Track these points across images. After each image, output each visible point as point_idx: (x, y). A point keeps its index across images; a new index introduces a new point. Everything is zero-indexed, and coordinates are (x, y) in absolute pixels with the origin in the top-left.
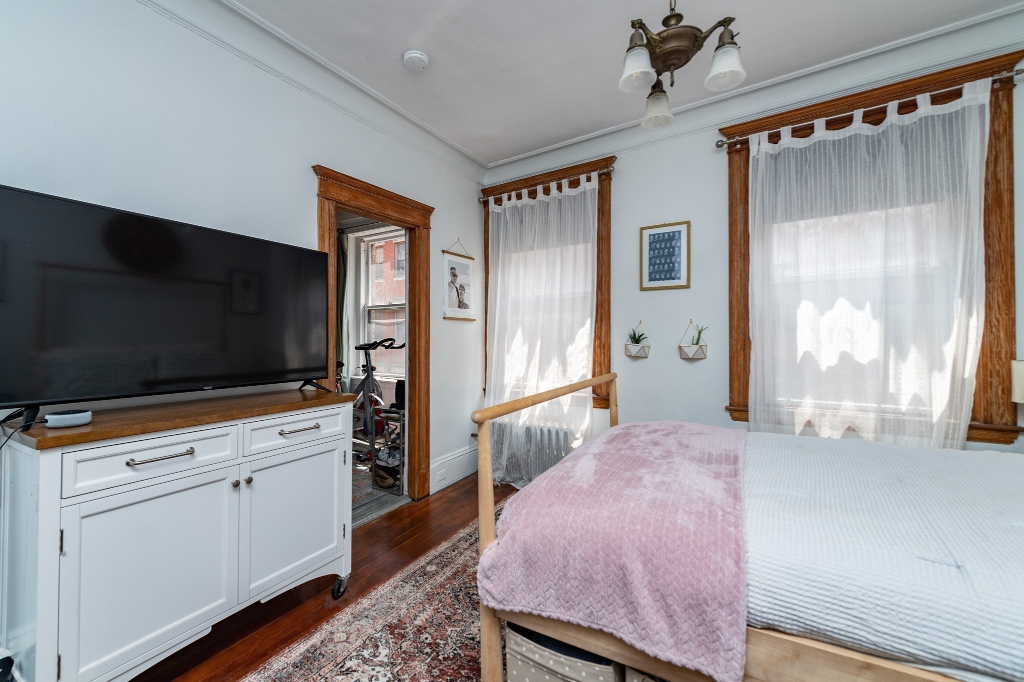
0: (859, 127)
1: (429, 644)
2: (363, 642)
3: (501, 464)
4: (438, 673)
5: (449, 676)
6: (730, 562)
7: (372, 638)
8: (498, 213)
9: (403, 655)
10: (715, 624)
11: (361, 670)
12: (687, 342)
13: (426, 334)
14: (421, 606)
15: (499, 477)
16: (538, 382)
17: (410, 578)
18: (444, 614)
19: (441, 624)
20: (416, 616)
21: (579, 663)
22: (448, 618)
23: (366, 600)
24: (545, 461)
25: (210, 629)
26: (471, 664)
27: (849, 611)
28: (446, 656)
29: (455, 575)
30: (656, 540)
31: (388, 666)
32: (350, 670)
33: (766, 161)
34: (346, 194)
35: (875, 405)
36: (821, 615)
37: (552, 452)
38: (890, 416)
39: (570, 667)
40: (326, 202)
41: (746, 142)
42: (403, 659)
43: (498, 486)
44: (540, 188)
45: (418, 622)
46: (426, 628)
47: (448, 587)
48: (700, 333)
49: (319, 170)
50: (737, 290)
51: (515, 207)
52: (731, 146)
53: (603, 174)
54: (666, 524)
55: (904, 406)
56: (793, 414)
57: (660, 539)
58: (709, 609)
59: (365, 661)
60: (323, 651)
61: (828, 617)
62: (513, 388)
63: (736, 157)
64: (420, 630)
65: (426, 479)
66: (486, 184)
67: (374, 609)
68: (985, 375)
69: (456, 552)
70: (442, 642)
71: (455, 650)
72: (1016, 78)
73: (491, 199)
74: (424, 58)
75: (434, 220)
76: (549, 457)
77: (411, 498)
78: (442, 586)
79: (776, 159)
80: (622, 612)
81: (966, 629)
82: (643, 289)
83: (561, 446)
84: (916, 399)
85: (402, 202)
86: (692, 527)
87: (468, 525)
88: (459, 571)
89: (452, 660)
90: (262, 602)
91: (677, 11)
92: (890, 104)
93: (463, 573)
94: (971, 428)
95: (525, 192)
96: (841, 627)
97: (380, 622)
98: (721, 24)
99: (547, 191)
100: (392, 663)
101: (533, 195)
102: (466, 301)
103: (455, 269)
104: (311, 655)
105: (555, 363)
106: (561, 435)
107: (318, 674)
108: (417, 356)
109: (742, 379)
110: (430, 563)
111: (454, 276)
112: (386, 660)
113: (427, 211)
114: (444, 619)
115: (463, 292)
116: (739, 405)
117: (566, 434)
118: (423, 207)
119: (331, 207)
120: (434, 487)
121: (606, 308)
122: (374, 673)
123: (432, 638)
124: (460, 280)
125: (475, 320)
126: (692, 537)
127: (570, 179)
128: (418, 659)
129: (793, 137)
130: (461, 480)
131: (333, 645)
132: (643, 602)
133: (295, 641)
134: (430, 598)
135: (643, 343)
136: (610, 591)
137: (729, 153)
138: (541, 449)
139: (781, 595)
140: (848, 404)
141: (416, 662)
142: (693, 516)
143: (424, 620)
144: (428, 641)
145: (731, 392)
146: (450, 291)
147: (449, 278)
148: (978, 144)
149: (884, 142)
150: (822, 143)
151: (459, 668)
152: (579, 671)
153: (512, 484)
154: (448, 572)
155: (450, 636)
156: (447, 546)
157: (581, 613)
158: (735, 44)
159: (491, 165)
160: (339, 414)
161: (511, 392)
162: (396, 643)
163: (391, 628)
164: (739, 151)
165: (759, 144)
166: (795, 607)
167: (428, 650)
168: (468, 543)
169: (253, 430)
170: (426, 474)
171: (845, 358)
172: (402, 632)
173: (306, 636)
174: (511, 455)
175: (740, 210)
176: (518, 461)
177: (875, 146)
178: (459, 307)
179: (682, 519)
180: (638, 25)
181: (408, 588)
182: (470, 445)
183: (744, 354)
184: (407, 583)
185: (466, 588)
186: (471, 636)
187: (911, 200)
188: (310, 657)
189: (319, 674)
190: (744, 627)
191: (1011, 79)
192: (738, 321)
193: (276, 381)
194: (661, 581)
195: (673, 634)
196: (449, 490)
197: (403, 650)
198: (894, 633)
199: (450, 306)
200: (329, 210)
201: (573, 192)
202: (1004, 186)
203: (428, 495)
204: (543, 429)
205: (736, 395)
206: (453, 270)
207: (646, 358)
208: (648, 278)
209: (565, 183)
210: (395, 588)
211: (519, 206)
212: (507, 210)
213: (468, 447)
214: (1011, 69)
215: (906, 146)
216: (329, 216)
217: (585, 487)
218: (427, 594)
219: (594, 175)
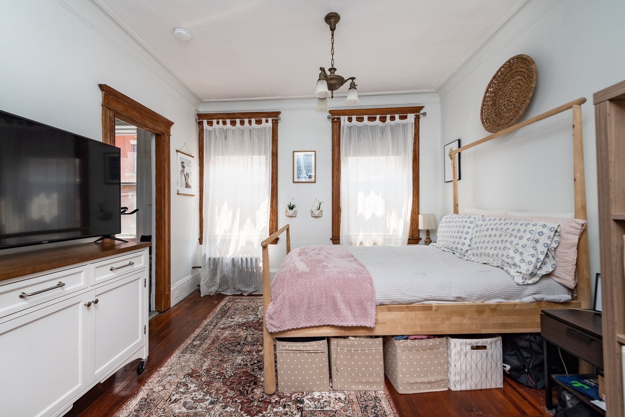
0: (378, 122)
1: (217, 374)
2: (176, 386)
3: (215, 282)
4: (230, 383)
5: (237, 382)
6: (369, 286)
7: (180, 383)
8: (210, 130)
9: (205, 383)
10: (367, 307)
11: (184, 397)
12: (315, 209)
13: (168, 204)
14: (202, 360)
15: (215, 290)
16: (239, 232)
17: (186, 350)
18: (218, 360)
19: (219, 364)
20: (202, 366)
21: (314, 343)
22: (221, 361)
23: (163, 368)
24: (244, 276)
25: (72, 405)
26: (245, 374)
27: (402, 292)
28: (230, 376)
29: (213, 342)
30: (344, 284)
31: (199, 390)
32: (177, 400)
33: (347, 129)
34: (121, 107)
35: (382, 234)
36: (395, 295)
37: (248, 270)
38: (387, 237)
39: (309, 346)
40: (108, 111)
41: (339, 119)
42: (206, 385)
43: (214, 295)
44: (238, 121)
45: (204, 367)
46: (211, 369)
47: (212, 348)
48: (320, 205)
49: (102, 87)
50: (335, 185)
51: (221, 129)
52: (333, 119)
53: (274, 120)
54: (346, 278)
55: (391, 233)
56: (356, 239)
57: (345, 283)
58: (364, 303)
59: (183, 393)
60: (151, 398)
61: (397, 296)
62: (222, 237)
63: (335, 124)
64: (208, 371)
65: (169, 298)
66: (200, 111)
67: (171, 370)
68: (412, 220)
69: (207, 332)
70: (224, 371)
71: (233, 372)
72: (420, 115)
73: (205, 122)
74: (189, 35)
75: (173, 130)
76: (246, 273)
77: (158, 311)
78: (208, 349)
79: (350, 129)
80: (333, 314)
81: (428, 289)
82: (294, 182)
83: (253, 266)
84: (395, 230)
85: (155, 117)
86: (354, 277)
87: (207, 318)
88: (215, 340)
89: (234, 376)
90: (101, 382)
91: (334, 67)
92: (388, 115)
93: (218, 340)
94: (409, 239)
95: (228, 121)
96: (400, 297)
97: (181, 374)
98: (351, 78)
99: (242, 123)
100: (201, 388)
101: (233, 123)
102: (189, 184)
103: (183, 163)
104: (144, 403)
105: (248, 221)
106: (254, 260)
107: (156, 408)
108: (163, 218)
109: (337, 225)
110: (194, 340)
111: (183, 167)
112: (196, 388)
113: (169, 124)
114: (219, 362)
115: (188, 178)
116: (335, 237)
117: (256, 259)
118: (167, 121)
119: (111, 115)
120: (174, 302)
121: (276, 192)
122: (193, 396)
123: (217, 371)
124: (186, 170)
125: (194, 195)
126: (356, 280)
127: (257, 119)
128: (215, 382)
129: (356, 121)
130: (188, 296)
131: (156, 394)
132: (342, 307)
133: (127, 400)
134: (205, 355)
135: (294, 209)
136: (328, 308)
137: (332, 122)
138: (241, 271)
139: (384, 292)
140: (374, 234)
141: (215, 384)
142: (353, 274)
143: (208, 366)
144: (216, 373)
145: (332, 231)
146: (181, 177)
147: (180, 168)
148: (411, 137)
149: (385, 130)
150: (366, 126)
151: (240, 378)
152: (313, 346)
153: (222, 293)
154: (209, 342)
155: (227, 367)
156: (200, 330)
157: (316, 321)
158: (356, 89)
159: (205, 100)
160: (142, 255)
161: (221, 239)
162: (197, 380)
163: (190, 375)
164: (336, 122)
165: (344, 119)
166: (388, 295)
167: (218, 377)
168: (212, 326)
169: (96, 268)
170: (169, 294)
171: (373, 215)
172: (198, 374)
173: (134, 396)
174: (223, 275)
175: (336, 148)
176: (227, 279)
177: (383, 131)
178: (186, 187)
179: (351, 276)
180: (322, 69)
181: (188, 356)
182: (192, 274)
183: (338, 214)
184: (185, 353)
185: (224, 346)
186: (238, 364)
187: (393, 155)
188: (144, 404)
189: (158, 408)
190: (375, 306)
191: (419, 116)
192: (335, 199)
193: (85, 236)
194: (348, 298)
195: (354, 315)
196: (183, 302)
197: (203, 381)
198: (413, 295)
199: (181, 186)
200: (110, 116)
201: (258, 126)
202: (417, 153)
203: (170, 308)
204: (243, 258)
205: (335, 233)
206: (183, 164)
207: (296, 217)
208: (297, 177)
209: (253, 120)
210: (179, 357)
211: (224, 129)
212: (216, 129)
213: (191, 276)
214: (419, 112)
215: (392, 133)
216: (110, 120)
217: (308, 271)
218: (202, 354)
219: (270, 120)
